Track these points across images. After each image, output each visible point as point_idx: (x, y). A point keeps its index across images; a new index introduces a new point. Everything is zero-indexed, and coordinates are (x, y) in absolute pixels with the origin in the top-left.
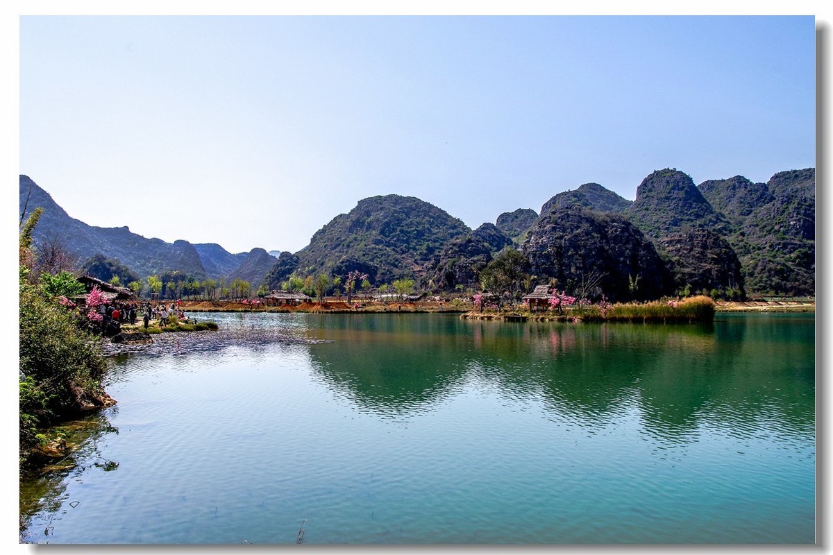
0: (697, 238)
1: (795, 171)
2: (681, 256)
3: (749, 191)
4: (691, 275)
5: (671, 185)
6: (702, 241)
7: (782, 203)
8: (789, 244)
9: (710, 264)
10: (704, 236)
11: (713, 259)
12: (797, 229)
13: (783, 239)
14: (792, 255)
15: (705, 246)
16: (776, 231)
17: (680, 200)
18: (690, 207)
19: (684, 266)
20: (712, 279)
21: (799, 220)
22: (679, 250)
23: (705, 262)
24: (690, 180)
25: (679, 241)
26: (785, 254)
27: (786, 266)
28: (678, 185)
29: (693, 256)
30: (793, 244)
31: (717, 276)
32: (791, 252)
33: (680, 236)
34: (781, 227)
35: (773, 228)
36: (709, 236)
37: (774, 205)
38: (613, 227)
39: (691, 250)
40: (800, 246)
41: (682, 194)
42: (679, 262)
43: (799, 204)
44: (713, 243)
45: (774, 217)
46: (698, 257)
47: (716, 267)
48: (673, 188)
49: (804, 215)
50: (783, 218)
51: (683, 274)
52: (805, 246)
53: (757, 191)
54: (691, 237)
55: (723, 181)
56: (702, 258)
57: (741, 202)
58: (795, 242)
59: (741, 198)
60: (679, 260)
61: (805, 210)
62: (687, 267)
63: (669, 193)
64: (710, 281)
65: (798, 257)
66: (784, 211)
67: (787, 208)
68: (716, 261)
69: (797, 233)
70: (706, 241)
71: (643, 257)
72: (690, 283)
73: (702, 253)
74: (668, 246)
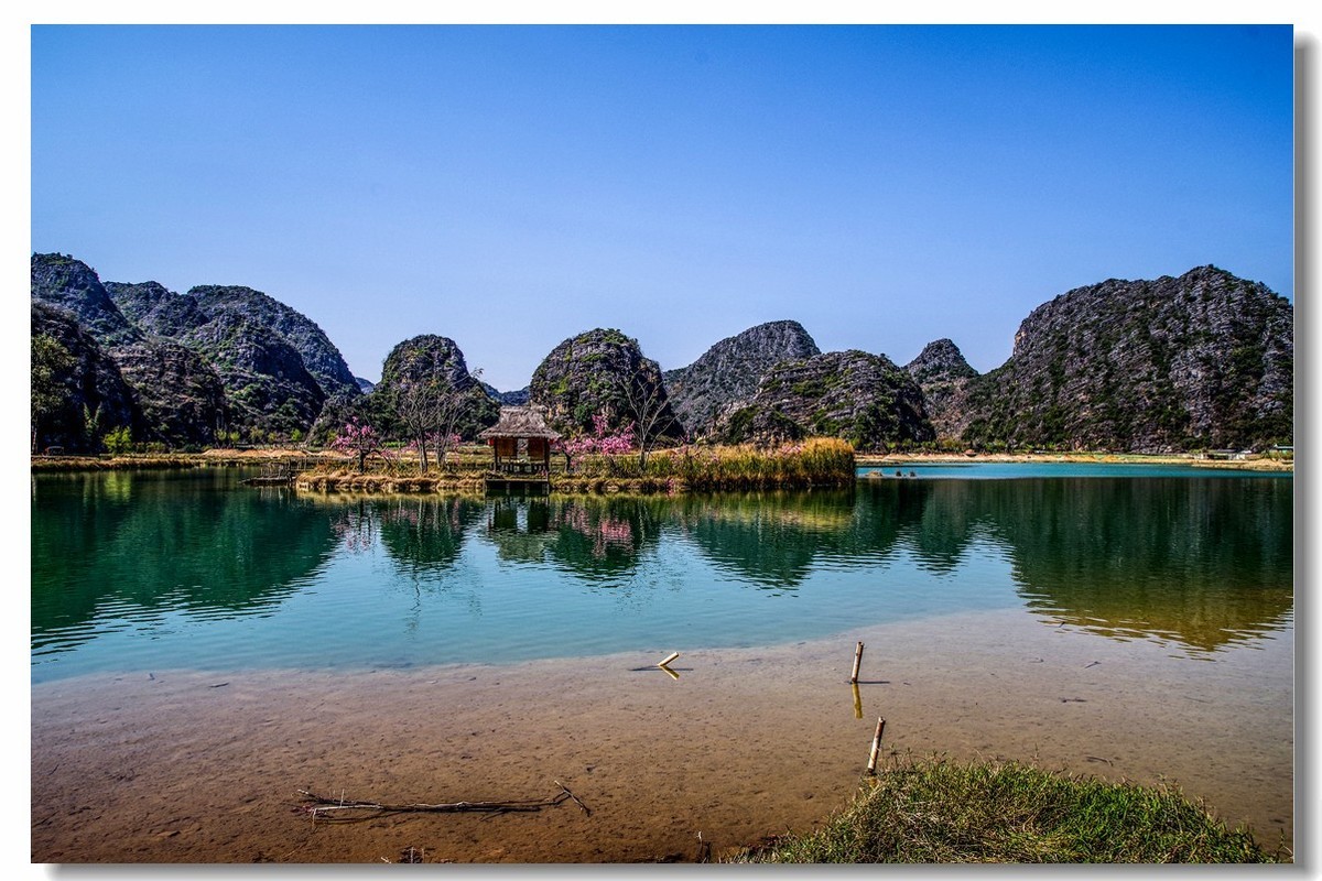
0: (169, 357)
1: (219, 287)
2: (146, 381)
3: (173, 304)
4: (166, 411)
5: (64, 279)
6: (177, 362)
7: (228, 324)
8: (238, 377)
9: (191, 395)
10: (180, 355)
11: (195, 389)
12: (246, 359)
13: (231, 370)
14: (242, 391)
15: (181, 370)
16: (220, 359)
17: (79, 303)
18: (95, 315)
19: (153, 397)
20: (195, 418)
21: (250, 348)
22: (142, 373)
23: (184, 392)
24: (95, 276)
25: (142, 360)
26: (234, 389)
27: (239, 405)
28: (76, 281)
29: (166, 382)
30: (242, 377)
31: (202, 413)
32: (240, 388)
33: (143, 352)
34: (227, 354)
35: (217, 355)
36: (186, 356)
37: (216, 325)
38: (50, 325)
39: (161, 374)
40: (251, 381)
41: (82, 295)
42: (145, 391)
43: (249, 327)
44: (194, 367)
45: (218, 340)
46: (172, 385)
47: (200, 401)
48: (69, 284)
49: (257, 341)
50: (229, 343)
51: (155, 408)
52: (256, 381)
53: (183, 304)
54: (161, 355)
55: (129, 285)
56: (178, 386)
57: (162, 318)
58: (245, 375)
59: (162, 311)
60: (145, 387)
61: (257, 336)
62: (159, 399)
63: (62, 290)
64: (191, 421)
65: (249, 394)
66: (230, 335)
67: (234, 331)
68: (200, 392)
69: (247, 365)
70: (183, 363)
71: (103, 379)
72: (165, 422)
73: (179, 379)
74: (123, 366)
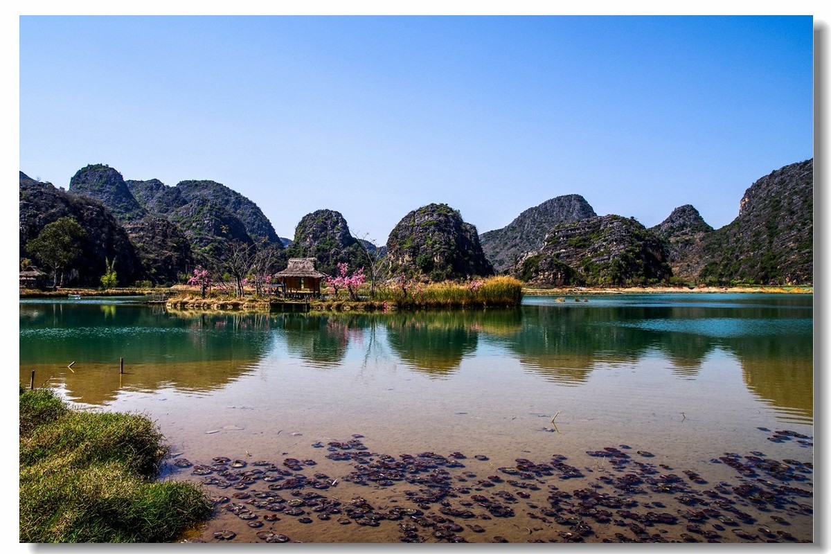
0: (158, 227)
1: (195, 181)
2: (144, 242)
3: (166, 193)
4: (155, 261)
5: (104, 180)
6: (162, 230)
7: (198, 205)
8: (204, 239)
9: (170, 251)
10: (164, 226)
11: (173, 247)
12: (209, 227)
13: (200, 234)
14: (206, 248)
15: (165, 236)
16: (193, 227)
17: (112, 194)
18: (120, 201)
19: (148, 253)
20: (172, 265)
21: (211, 220)
22: (142, 237)
23: (166, 249)
24: (121, 177)
25: (142, 229)
26: (201, 247)
27: (204, 257)
28: (110, 180)
29: (156, 243)
30: (207, 239)
31: (177, 262)
32: (205, 246)
33: (143, 224)
34: (198, 224)
35: (191, 225)
36: (168, 226)
37: (191, 206)
38: (89, 210)
39: (153, 238)
40: (212, 241)
41: (113, 189)
42: (143, 248)
43: (211, 207)
44: (173, 233)
45: (192, 216)
46: (160, 245)
47: (176, 254)
48: (106, 183)
49: (216, 216)
50: (199, 217)
51: (149, 259)
52: (215, 241)
53: (172, 193)
54: (153, 226)
55: (142, 182)
56: (163, 245)
57: (160, 202)
58: (209, 237)
59: (159, 198)
60: (143, 246)
61: (216, 212)
62: (151, 253)
63: (102, 186)
64: (170, 267)
65: (211, 250)
66: (200, 212)
67: (202, 209)
68: (175, 249)
69: (209, 231)
70: (166, 231)
71: (118, 241)
72: (155, 268)
73: (163, 241)
74: (131, 233)
